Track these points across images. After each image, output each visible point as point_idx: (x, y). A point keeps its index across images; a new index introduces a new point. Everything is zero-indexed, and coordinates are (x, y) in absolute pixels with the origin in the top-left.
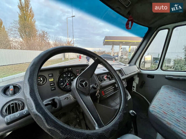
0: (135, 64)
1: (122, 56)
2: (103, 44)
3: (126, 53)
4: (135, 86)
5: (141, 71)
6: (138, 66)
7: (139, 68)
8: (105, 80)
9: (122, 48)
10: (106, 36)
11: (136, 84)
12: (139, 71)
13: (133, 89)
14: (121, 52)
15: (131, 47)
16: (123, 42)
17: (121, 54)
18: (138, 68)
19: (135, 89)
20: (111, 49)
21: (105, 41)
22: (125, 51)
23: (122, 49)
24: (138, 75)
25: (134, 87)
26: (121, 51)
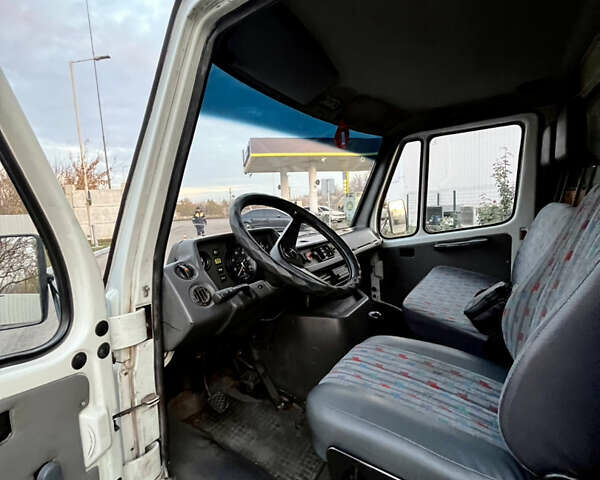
0: (368, 225)
1: (324, 209)
2: (243, 169)
3: (334, 198)
4: (378, 287)
5: (385, 241)
6: (376, 231)
7: (379, 234)
8: (309, 262)
9: (318, 182)
10: (252, 139)
11: (378, 280)
12: (379, 241)
13: (375, 296)
14: (319, 194)
15: (352, 175)
16: (321, 157)
17: (320, 203)
18: (376, 235)
19: (378, 294)
20: (279, 187)
21: (252, 155)
22: (333, 192)
23: (319, 187)
24: (379, 256)
25: (375, 289)
26: (315, 191)
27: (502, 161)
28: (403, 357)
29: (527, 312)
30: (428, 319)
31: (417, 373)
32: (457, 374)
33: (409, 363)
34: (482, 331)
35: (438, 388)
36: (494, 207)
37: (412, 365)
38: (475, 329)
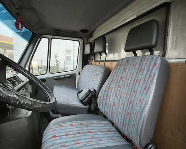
11: (29, 93)
27: (56, 53)
28: (72, 125)
29: (107, 96)
30: (67, 106)
31: (82, 130)
32: (92, 123)
33: (76, 127)
34: (85, 105)
35: (92, 132)
36: (54, 66)
37: (78, 127)
38: (82, 105)
